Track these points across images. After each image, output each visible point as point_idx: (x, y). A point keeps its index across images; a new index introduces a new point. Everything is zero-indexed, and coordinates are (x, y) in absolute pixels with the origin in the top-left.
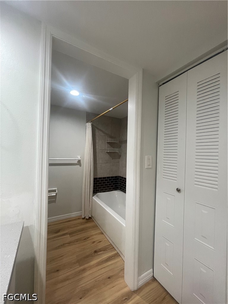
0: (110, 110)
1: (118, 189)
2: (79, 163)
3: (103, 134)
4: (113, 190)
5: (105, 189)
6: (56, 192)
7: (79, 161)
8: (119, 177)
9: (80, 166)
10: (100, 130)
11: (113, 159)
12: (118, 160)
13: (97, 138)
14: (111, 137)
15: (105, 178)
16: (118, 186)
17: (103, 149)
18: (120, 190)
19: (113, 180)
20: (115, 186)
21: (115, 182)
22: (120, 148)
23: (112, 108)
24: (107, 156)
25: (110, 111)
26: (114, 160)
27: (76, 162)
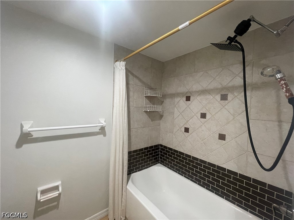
0: (180, 27)
1: (158, 163)
2: (102, 131)
3: (140, 84)
4: (152, 166)
5: (142, 167)
6: (59, 191)
7: (103, 129)
8: (159, 146)
9: (105, 135)
10: (136, 77)
11: (152, 120)
12: (159, 121)
13: (131, 89)
14: (151, 89)
15: (142, 150)
16: (159, 158)
17: (140, 106)
18: (160, 163)
19: (153, 150)
20: (154, 159)
21: (155, 153)
22: (162, 104)
23: (187, 23)
24: (145, 117)
25: (179, 30)
26: (154, 122)
27: (97, 130)
